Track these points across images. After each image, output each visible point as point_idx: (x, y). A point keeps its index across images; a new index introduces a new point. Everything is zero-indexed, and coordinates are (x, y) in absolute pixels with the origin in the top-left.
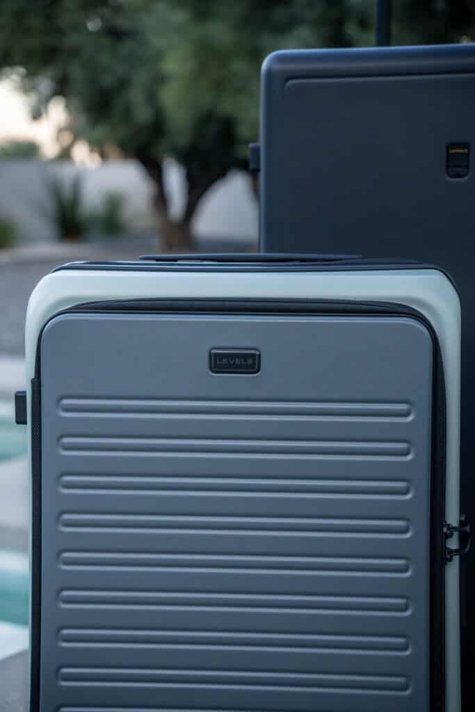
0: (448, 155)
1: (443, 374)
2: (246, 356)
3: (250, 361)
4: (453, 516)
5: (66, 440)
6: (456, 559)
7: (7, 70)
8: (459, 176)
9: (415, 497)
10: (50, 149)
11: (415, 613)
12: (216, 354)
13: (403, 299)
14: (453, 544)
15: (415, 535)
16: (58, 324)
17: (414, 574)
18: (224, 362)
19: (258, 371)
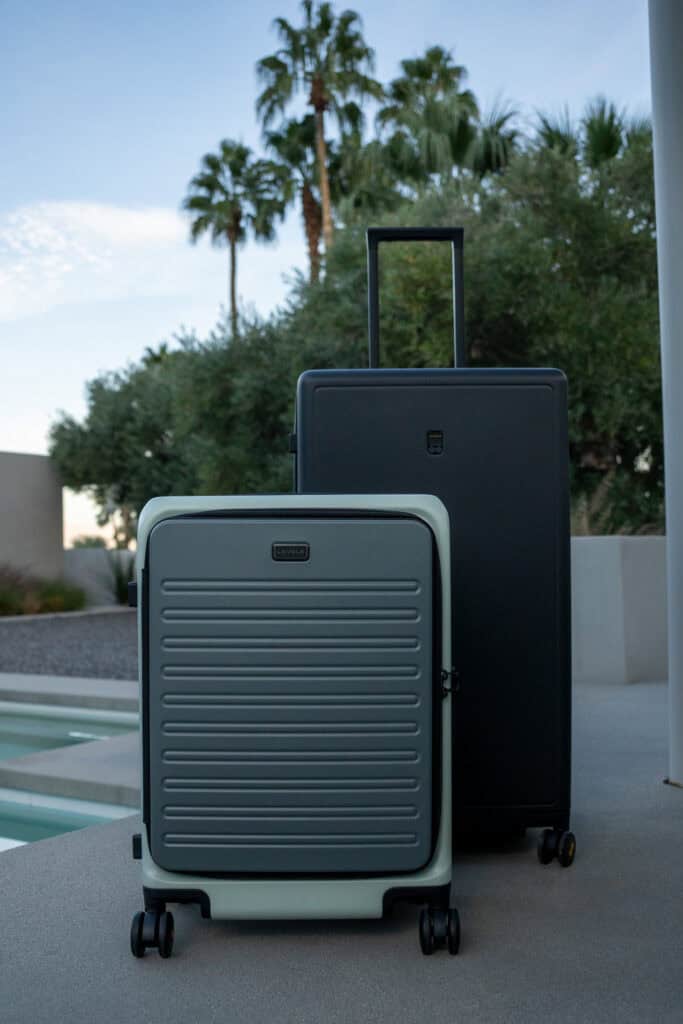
0: (428, 438)
1: (439, 561)
2: (299, 548)
3: (302, 551)
4: (447, 664)
5: (167, 612)
6: (450, 695)
7: (85, 487)
8: (435, 453)
9: (422, 649)
10: (112, 544)
11: (422, 733)
12: (277, 547)
13: (410, 509)
14: (447, 685)
15: (422, 677)
16: (160, 528)
17: (422, 705)
18: (282, 553)
19: (307, 559)
